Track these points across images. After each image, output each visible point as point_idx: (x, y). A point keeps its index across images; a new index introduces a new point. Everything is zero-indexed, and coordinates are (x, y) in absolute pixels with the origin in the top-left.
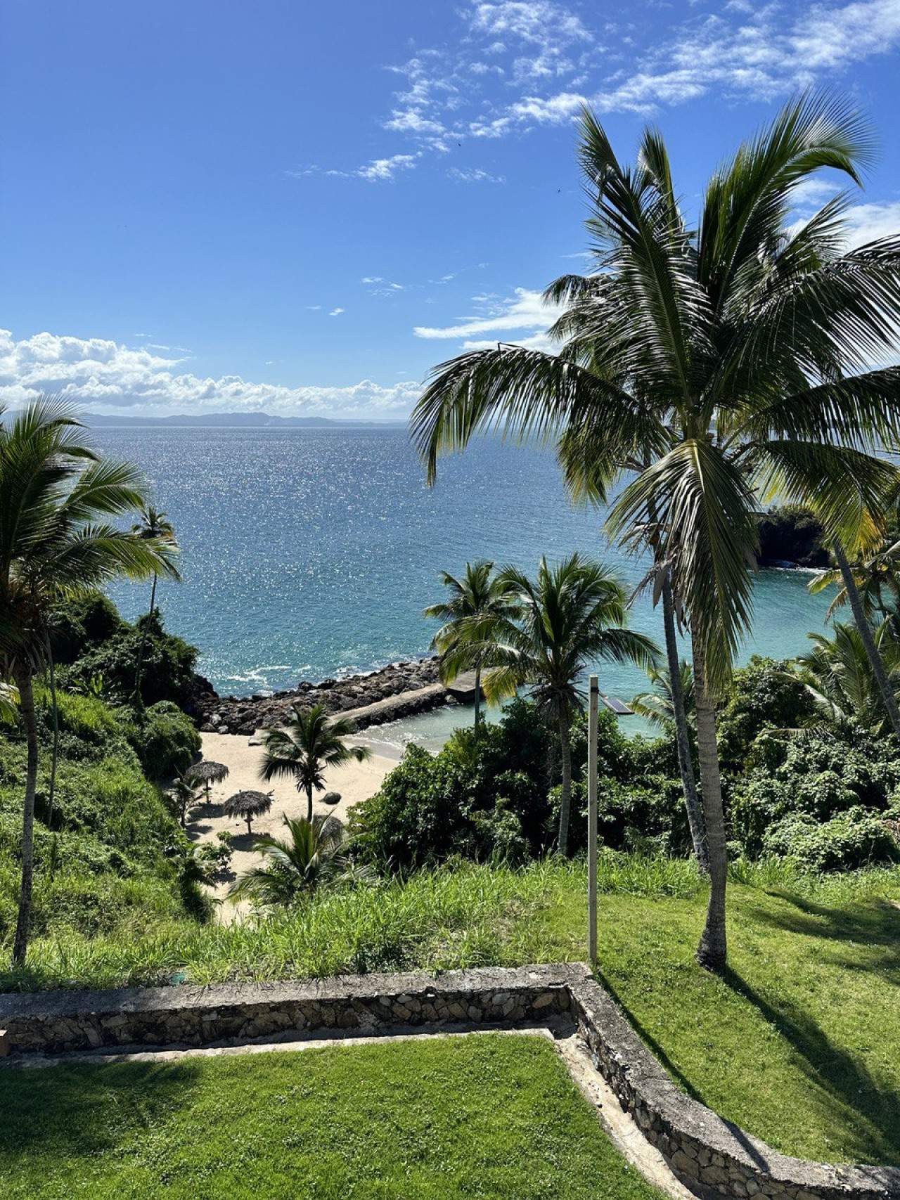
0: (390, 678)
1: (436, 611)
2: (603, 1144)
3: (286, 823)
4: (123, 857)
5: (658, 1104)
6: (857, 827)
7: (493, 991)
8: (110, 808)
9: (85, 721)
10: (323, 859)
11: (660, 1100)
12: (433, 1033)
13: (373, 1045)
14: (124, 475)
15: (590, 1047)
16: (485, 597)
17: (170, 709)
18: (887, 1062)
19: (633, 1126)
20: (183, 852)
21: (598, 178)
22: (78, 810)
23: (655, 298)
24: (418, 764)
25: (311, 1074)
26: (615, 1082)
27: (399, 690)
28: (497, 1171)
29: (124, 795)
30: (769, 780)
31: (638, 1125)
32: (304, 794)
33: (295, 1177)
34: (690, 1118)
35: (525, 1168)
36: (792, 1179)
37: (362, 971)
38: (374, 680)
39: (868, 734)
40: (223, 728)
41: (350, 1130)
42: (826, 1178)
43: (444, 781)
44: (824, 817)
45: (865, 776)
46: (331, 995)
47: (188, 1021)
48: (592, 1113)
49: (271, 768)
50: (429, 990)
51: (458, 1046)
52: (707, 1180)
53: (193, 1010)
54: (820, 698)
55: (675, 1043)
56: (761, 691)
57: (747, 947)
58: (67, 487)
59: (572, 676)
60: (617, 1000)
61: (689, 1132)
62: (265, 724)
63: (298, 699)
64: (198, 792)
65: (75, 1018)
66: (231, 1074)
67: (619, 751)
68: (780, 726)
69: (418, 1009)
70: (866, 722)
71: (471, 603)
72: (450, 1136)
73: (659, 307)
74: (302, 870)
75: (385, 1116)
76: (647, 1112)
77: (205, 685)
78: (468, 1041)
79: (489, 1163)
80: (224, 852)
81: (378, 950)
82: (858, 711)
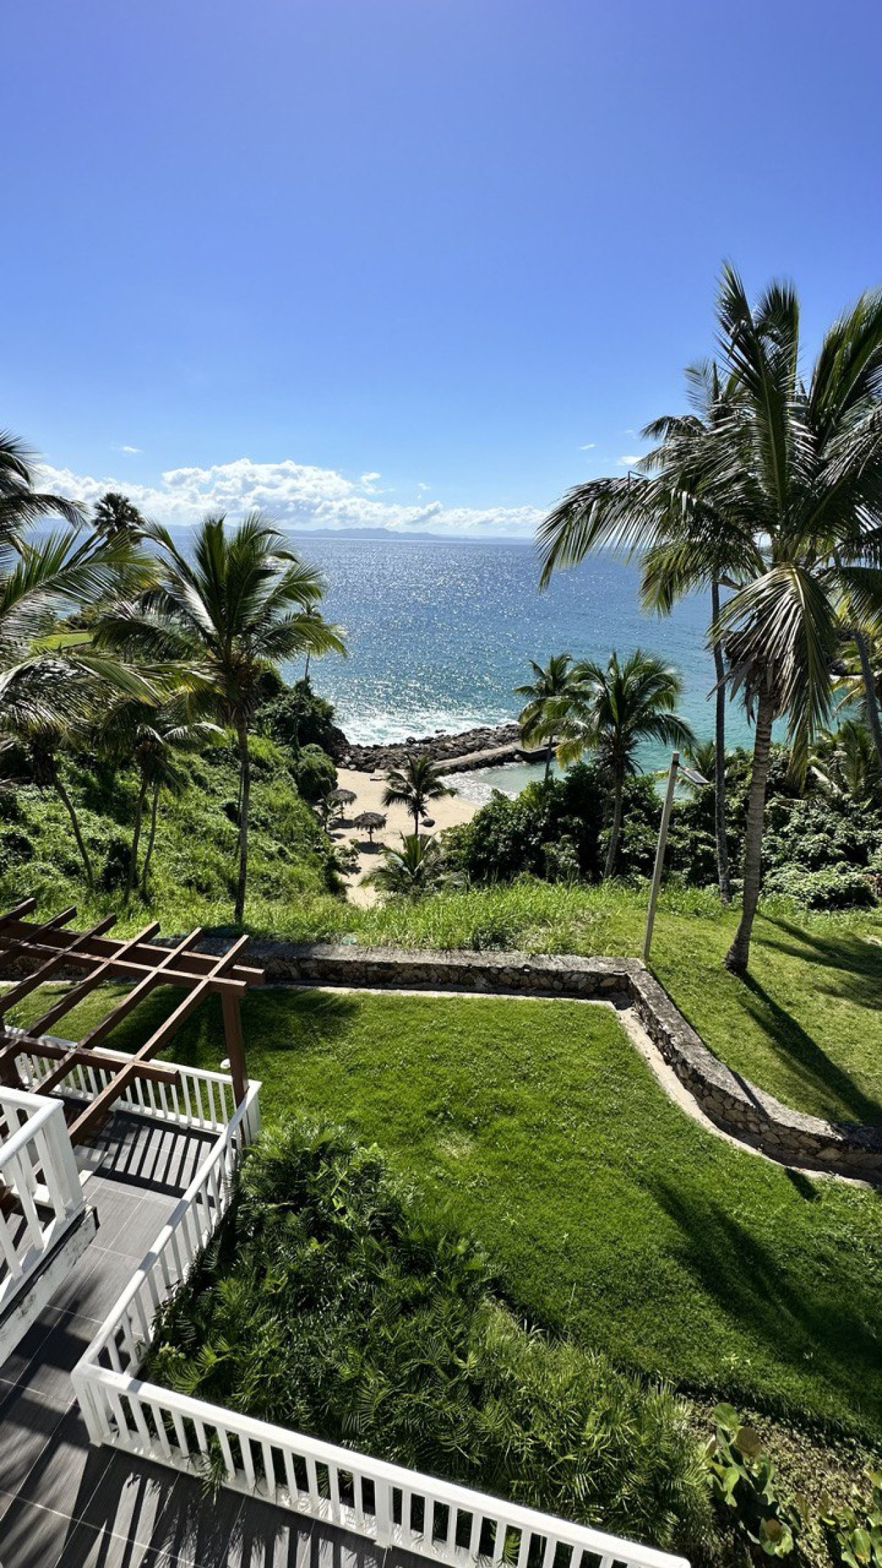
0: (474, 739)
1: (523, 690)
2: (651, 1084)
3: (402, 838)
4: (287, 850)
5: (697, 1064)
6: (843, 878)
7: (572, 972)
8: (277, 816)
9: (261, 754)
10: (428, 865)
11: (698, 1060)
12: (527, 995)
13: (487, 999)
14: (311, 575)
15: (642, 1018)
16: (564, 682)
17: (317, 750)
18: (870, 1054)
19: (673, 1075)
20: (326, 850)
21: (732, 330)
22: (256, 815)
23: (766, 437)
24: (499, 805)
25: (444, 1014)
26: (661, 1043)
27: (480, 748)
28: (578, 1094)
29: (287, 808)
30: (773, 837)
31: (677, 1075)
32: (412, 818)
33: (438, 1080)
34: (719, 1075)
35: (598, 1094)
36: (797, 1127)
37: (477, 948)
38: (462, 739)
39: (858, 808)
40: (353, 767)
41: (474, 1055)
42: (823, 1129)
43: (519, 819)
44: (815, 867)
45: (852, 840)
46: (456, 962)
47: (357, 970)
48: (643, 1063)
49: (390, 798)
50: (526, 967)
51: (547, 1007)
52: (730, 1118)
53: (362, 963)
54: (822, 777)
55: (706, 1022)
56: (775, 769)
57: (761, 959)
58: (273, 582)
59: (630, 748)
60: (662, 986)
61: (719, 1085)
62: (382, 766)
63: (405, 750)
64: (336, 810)
65: (283, 960)
66: (389, 1008)
67: (655, 806)
68: (787, 797)
69: (517, 978)
70: (857, 798)
71: (551, 686)
72: (544, 1067)
73: (768, 447)
74: (412, 871)
75: (497, 1048)
76: (687, 1068)
77: (340, 735)
78: (554, 1004)
79: (572, 1088)
80: (353, 853)
81: (488, 935)
82: (851, 789)
